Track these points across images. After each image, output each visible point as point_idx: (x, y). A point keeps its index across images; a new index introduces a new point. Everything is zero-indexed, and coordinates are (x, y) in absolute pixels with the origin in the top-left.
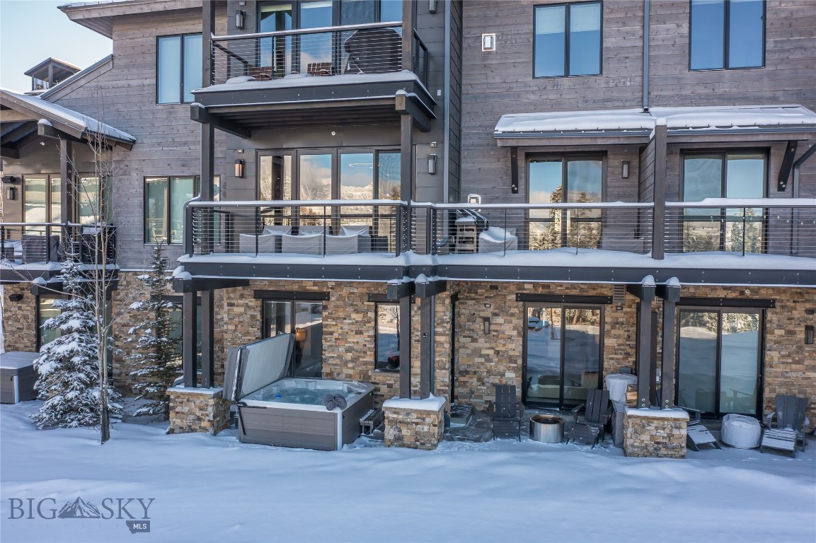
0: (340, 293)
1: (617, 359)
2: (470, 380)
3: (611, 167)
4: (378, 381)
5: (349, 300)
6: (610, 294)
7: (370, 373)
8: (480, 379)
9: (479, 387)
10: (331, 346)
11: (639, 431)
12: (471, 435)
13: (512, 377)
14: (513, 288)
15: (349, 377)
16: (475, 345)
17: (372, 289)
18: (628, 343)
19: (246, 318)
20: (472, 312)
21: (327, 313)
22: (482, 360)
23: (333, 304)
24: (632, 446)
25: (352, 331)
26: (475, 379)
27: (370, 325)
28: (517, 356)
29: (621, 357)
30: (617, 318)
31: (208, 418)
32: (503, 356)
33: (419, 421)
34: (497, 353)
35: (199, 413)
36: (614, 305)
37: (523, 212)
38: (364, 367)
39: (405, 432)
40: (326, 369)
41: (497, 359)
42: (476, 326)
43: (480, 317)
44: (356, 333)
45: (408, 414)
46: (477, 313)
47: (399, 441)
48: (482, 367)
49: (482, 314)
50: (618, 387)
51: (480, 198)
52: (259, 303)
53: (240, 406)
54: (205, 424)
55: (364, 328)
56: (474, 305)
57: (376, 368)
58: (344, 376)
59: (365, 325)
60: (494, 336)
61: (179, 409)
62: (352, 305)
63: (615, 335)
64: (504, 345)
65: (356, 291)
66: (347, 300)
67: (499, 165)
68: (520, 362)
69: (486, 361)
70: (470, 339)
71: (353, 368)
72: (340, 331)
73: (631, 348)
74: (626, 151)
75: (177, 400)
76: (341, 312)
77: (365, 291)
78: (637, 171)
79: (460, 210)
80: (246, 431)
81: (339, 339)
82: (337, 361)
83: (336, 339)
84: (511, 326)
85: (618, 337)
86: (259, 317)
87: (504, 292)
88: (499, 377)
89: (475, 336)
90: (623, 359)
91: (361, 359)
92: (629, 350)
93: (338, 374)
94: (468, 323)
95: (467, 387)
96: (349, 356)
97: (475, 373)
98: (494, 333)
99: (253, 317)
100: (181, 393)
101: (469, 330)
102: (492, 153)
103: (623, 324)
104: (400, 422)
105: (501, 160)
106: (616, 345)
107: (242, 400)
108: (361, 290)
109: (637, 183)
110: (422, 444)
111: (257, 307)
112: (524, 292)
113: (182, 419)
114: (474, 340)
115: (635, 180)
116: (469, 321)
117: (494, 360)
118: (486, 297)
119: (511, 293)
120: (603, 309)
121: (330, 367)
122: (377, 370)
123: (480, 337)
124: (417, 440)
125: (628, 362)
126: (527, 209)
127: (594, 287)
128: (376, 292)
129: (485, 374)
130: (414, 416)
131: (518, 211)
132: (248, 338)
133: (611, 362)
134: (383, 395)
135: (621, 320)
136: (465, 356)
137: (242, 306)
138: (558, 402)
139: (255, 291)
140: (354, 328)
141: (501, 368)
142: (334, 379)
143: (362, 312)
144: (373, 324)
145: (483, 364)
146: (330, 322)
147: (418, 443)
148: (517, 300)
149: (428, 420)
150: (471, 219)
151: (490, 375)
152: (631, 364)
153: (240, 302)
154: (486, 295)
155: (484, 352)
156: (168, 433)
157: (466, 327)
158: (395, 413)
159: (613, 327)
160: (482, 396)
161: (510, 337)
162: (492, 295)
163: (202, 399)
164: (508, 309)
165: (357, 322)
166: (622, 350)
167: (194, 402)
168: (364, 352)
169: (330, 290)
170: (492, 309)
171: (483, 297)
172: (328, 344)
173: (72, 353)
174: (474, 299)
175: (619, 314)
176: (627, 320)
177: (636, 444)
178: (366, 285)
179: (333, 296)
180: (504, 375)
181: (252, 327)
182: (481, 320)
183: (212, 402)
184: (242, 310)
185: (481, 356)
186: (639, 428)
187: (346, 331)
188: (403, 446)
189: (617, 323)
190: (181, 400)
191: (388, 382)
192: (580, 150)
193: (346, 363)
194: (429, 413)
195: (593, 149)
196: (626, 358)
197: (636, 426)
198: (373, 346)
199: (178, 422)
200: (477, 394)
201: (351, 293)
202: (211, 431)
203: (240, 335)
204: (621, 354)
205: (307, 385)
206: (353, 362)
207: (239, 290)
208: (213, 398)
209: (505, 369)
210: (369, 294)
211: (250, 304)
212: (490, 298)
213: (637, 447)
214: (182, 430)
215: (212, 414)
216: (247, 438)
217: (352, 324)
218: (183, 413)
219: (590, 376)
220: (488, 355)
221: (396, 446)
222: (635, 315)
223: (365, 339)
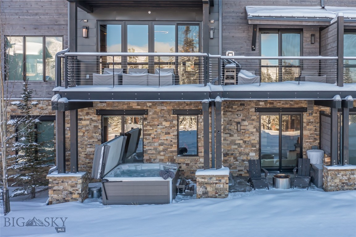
0: (155, 110)
1: (310, 142)
2: (229, 159)
3: (305, 37)
4: (180, 162)
5: (161, 114)
6: (306, 106)
7: (175, 158)
8: (235, 158)
9: (234, 163)
10: (150, 142)
11: (334, 177)
12: (239, 189)
13: (253, 156)
14: (253, 105)
15: (162, 161)
16: (232, 138)
17: (176, 107)
18: (315, 133)
19: (91, 128)
20: (230, 119)
21: (147, 123)
22: (236, 147)
23: (150, 117)
24: (331, 186)
25: (163, 133)
26: (232, 158)
27: (174, 128)
28: (256, 143)
29: (312, 140)
30: (310, 120)
31: (78, 192)
32: (248, 143)
33: (217, 182)
34: (245, 142)
35: (71, 189)
36: (308, 112)
37: (258, 61)
38: (171, 154)
39: (209, 189)
40: (146, 157)
41: (245, 146)
42: (232, 127)
43: (235, 122)
44: (166, 134)
45: (211, 178)
46: (233, 119)
47: (206, 195)
48: (236, 151)
49: (236, 120)
50: (315, 156)
51: (233, 53)
52: (100, 117)
53: (104, 182)
54: (75, 196)
55: (171, 131)
56: (231, 115)
57: (178, 155)
58: (158, 160)
59: (171, 129)
60: (243, 132)
61: (56, 188)
62: (162, 117)
63: (308, 129)
64: (249, 137)
65: (165, 108)
66: (159, 114)
67: (244, 35)
68: (258, 146)
69: (238, 147)
70: (229, 135)
71: (164, 155)
72: (155, 133)
73: (317, 135)
74: (312, 29)
75: (54, 182)
76: (156, 121)
77: (171, 108)
78: (318, 40)
79: (227, 60)
80: (108, 198)
81: (154, 138)
82: (154, 152)
83: (153, 138)
84: (252, 126)
85: (310, 130)
86: (100, 127)
87: (248, 107)
88: (246, 156)
89: (232, 133)
90: (313, 142)
91: (169, 150)
92: (316, 137)
93: (154, 160)
94: (227, 126)
95: (227, 163)
96: (161, 148)
97: (232, 154)
98: (243, 131)
99: (95, 127)
100: (58, 177)
101: (228, 130)
102: (240, 27)
103: (312, 122)
104: (206, 183)
105: (245, 32)
106: (309, 134)
107: (105, 178)
108: (168, 108)
109: (318, 46)
110: (219, 195)
111: (98, 120)
112: (259, 106)
113: (58, 194)
114: (231, 135)
115: (317, 45)
116: (228, 124)
117: (243, 146)
118: (238, 110)
119: (252, 107)
120: (302, 115)
121: (149, 155)
122: (179, 156)
123: (235, 134)
124: (216, 193)
125: (316, 143)
126: (260, 60)
127: (297, 102)
128: (178, 109)
129: (238, 155)
130: (215, 179)
131: (256, 61)
132: (92, 140)
133: (307, 144)
134: (183, 170)
135: (311, 120)
136: (226, 145)
137: (88, 120)
138: (278, 168)
139: (97, 110)
140: (164, 131)
141: (247, 151)
142: (151, 163)
143: (169, 121)
144: (176, 127)
145: (236, 149)
146: (148, 128)
147: (217, 195)
148: (255, 112)
149: (223, 181)
150: (233, 65)
151: (241, 155)
152: (317, 144)
153: (86, 117)
154: (238, 109)
155: (237, 142)
156: (48, 204)
157: (227, 128)
158: (203, 178)
159: (308, 125)
160: (236, 168)
161: (252, 133)
162: (241, 109)
163: (73, 180)
164: (251, 117)
165: (166, 127)
166: (312, 137)
167: (67, 183)
168: (171, 145)
169: (148, 108)
170: (241, 117)
171: (236, 110)
172: (147, 141)
174: (231, 112)
175: (311, 117)
176: (315, 120)
177: (332, 185)
178: (172, 104)
179: (150, 111)
180: (249, 155)
181: (95, 133)
182: (235, 123)
183: (80, 181)
184: (88, 122)
185: (235, 144)
186: (334, 176)
187: (159, 133)
188: (208, 197)
189: (310, 122)
190: (57, 182)
191: (186, 162)
192: (289, 28)
193: (160, 152)
194: (223, 177)
195: (295, 27)
196: (315, 141)
197: (333, 175)
198: (176, 141)
199: (55, 196)
200: (233, 167)
201: (162, 110)
202: (80, 200)
203: (87, 139)
204: (312, 139)
205: (136, 168)
206: (164, 151)
207: (86, 110)
208: (81, 179)
209: (250, 151)
210: (173, 110)
211: (93, 118)
212: (240, 110)
213: (333, 186)
214: (58, 201)
215: (80, 189)
217: (163, 128)
218: (59, 190)
219: (292, 153)
220: (239, 144)
221: (204, 198)
222: (319, 118)
223: (172, 137)
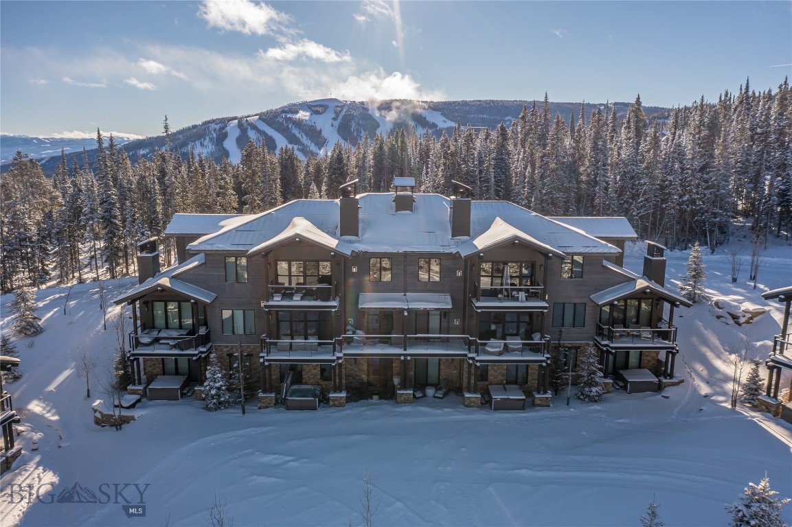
4: (322, 384)
7: (320, 382)
13: (364, 377)
15: (312, 383)
31: (273, 403)
33: (340, 399)
34: (359, 369)
35: (269, 402)
39: (336, 403)
40: (304, 381)
44: (314, 369)
45: (337, 398)
50: (396, 381)
55: (317, 368)
57: (322, 380)
64: (361, 367)
71: (314, 380)
82: (308, 378)
88: (360, 377)
91: (316, 377)
93: (308, 382)
95: (349, 380)
98: (358, 363)
100: (262, 396)
104: (334, 400)
107: (286, 398)
124: (340, 405)
134: (328, 392)
141: (360, 374)
149: (343, 399)
156: (259, 409)
158: (332, 398)
161: (363, 364)
163: (270, 397)
167: (267, 398)
173: (221, 386)
177: (399, 401)
183: (274, 398)
187: (311, 369)
191: (325, 384)
193: (311, 379)
197: (400, 395)
199: (262, 405)
200: (353, 383)
202: (275, 407)
214: (264, 407)
216: (288, 408)
218: (263, 402)
221: (334, 407)
223: (317, 371)
